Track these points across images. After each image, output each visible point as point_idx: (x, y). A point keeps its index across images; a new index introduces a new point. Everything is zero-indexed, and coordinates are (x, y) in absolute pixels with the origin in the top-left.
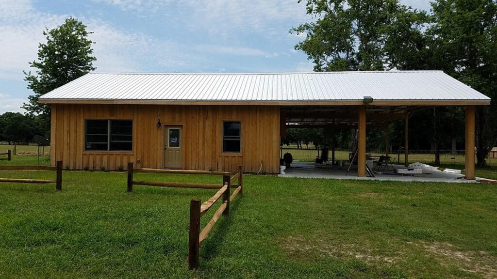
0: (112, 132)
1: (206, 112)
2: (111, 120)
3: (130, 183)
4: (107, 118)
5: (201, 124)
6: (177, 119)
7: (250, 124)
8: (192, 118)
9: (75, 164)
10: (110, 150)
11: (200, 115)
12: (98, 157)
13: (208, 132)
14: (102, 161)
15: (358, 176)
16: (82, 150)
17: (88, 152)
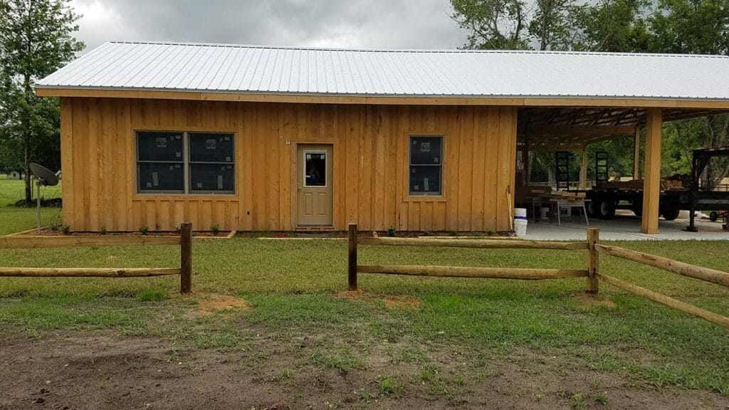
0: (192, 157)
1: (378, 120)
2: (188, 133)
3: (353, 270)
4: (182, 129)
5: (369, 141)
6: (323, 132)
7: (462, 143)
8: (352, 129)
9: (115, 221)
10: (189, 193)
11: (366, 125)
12: (165, 206)
13: (381, 158)
14: (172, 214)
15: (646, 232)
16: (130, 193)
17: (143, 196)
